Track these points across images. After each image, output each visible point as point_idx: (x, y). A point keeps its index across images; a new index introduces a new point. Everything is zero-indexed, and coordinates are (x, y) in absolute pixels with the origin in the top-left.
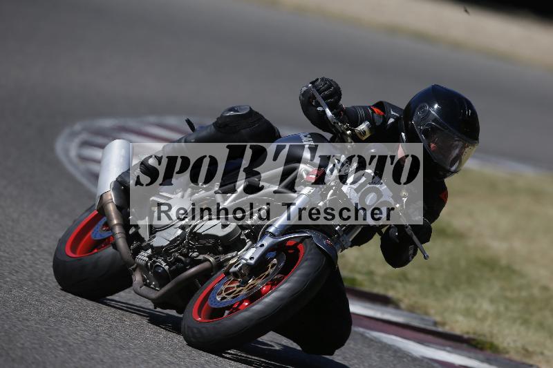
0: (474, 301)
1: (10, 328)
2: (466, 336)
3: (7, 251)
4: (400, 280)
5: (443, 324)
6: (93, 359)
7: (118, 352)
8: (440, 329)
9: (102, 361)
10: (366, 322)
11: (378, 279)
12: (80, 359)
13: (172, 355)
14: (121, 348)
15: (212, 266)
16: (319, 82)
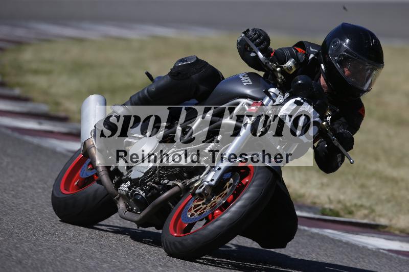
15: (181, 190)
16: (250, 33)
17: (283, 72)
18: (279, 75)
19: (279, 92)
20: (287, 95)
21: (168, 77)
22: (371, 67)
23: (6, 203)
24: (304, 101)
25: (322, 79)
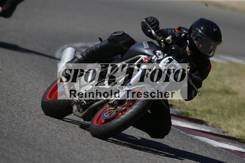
0: (241, 122)
1: (35, 136)
2: (237, 138)
3: (34, 102)
4: (208, 113)
5: (228, 132)
6: (71, 149)
7: (82, 146)
8: (226, 135)
9: (75, 150)
10: (193, 132)
11: (198, 113)
12: (66, 149)
13: (106, 147)
14: (84, 144)
15: (105, 102)
16: (149, 19)
17: (165, 42)
18: (163, 44)
19: (162, 53)
20: (166, 55)
21: (107, 41)
22: (214, 44)
23: (128, 151)
24: (174, 58)
25: (187, 48)
